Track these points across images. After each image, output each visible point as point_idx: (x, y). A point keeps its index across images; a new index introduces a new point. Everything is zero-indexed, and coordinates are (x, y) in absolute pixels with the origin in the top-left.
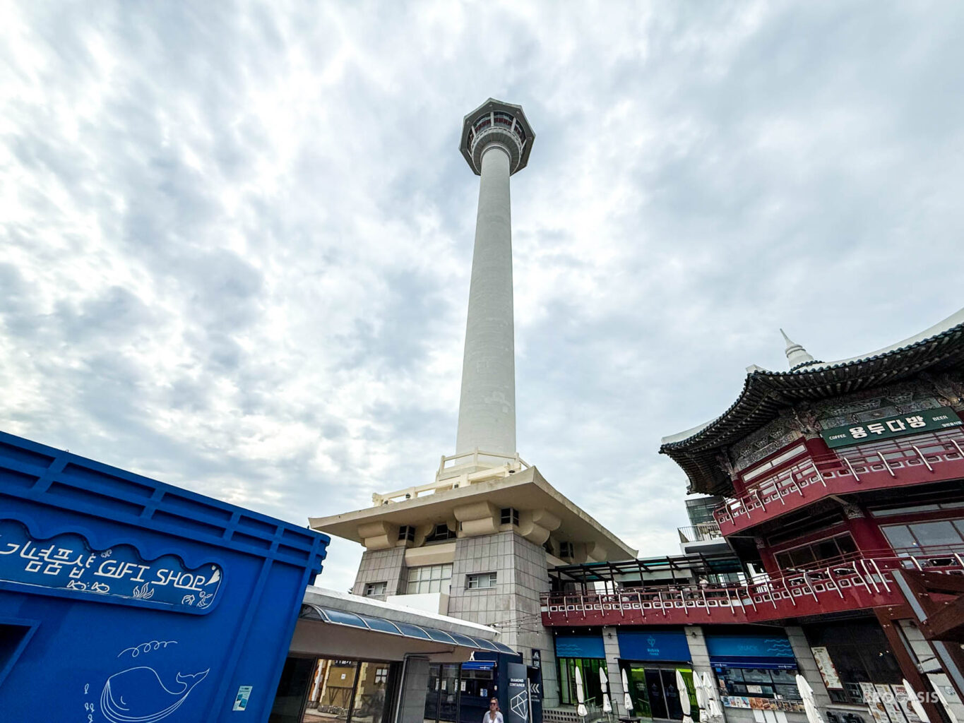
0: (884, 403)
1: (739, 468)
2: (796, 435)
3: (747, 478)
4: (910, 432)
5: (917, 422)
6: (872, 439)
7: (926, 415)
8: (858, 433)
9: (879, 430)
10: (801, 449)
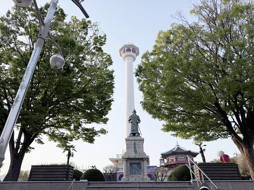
0: (182, 155)
1: (168, 158)
2: (175, 156)
3: (169, 159)
4: (183, 158)
5: (183, 157)
6: (180, 158)
7: (184, 157)
8: (179, 158)
9: (181, 158)
10: (175, 158)
